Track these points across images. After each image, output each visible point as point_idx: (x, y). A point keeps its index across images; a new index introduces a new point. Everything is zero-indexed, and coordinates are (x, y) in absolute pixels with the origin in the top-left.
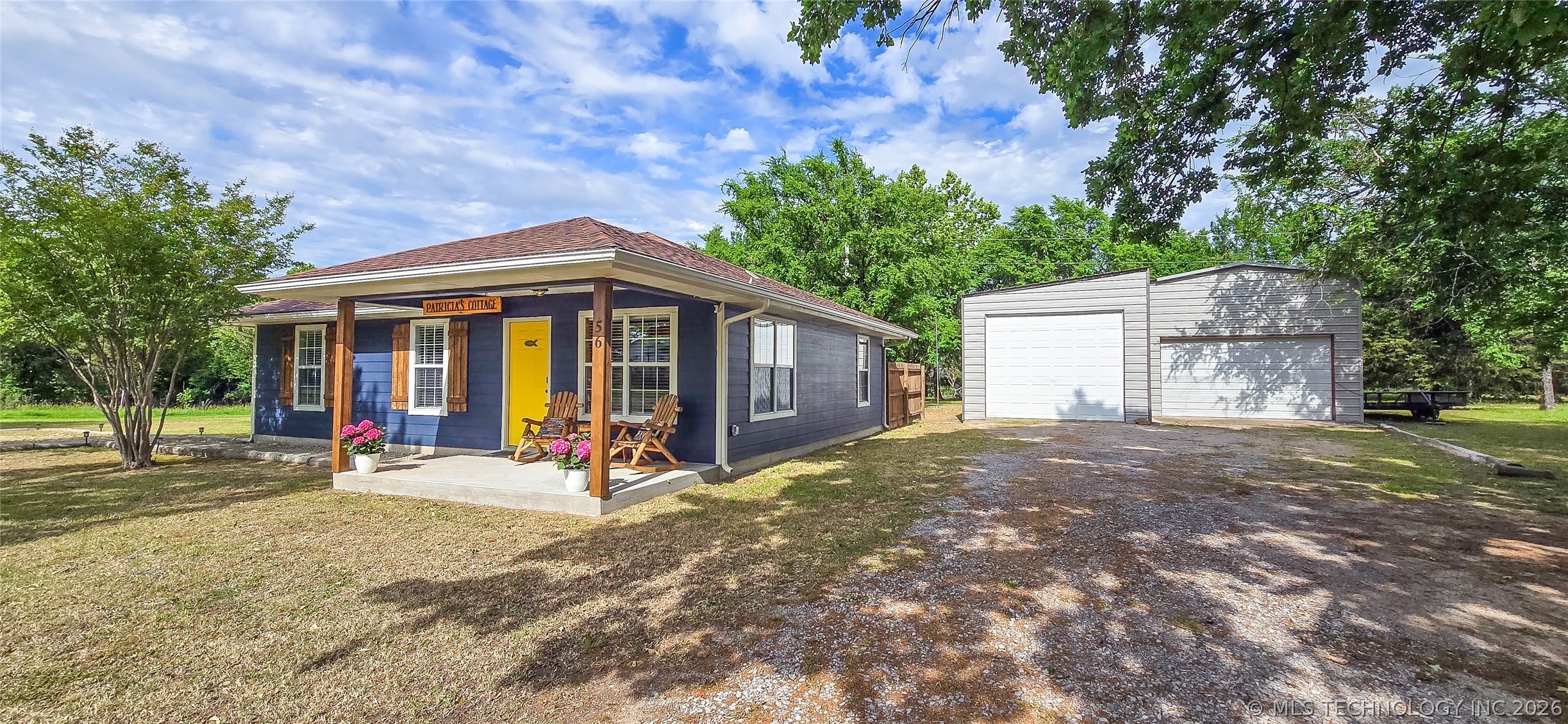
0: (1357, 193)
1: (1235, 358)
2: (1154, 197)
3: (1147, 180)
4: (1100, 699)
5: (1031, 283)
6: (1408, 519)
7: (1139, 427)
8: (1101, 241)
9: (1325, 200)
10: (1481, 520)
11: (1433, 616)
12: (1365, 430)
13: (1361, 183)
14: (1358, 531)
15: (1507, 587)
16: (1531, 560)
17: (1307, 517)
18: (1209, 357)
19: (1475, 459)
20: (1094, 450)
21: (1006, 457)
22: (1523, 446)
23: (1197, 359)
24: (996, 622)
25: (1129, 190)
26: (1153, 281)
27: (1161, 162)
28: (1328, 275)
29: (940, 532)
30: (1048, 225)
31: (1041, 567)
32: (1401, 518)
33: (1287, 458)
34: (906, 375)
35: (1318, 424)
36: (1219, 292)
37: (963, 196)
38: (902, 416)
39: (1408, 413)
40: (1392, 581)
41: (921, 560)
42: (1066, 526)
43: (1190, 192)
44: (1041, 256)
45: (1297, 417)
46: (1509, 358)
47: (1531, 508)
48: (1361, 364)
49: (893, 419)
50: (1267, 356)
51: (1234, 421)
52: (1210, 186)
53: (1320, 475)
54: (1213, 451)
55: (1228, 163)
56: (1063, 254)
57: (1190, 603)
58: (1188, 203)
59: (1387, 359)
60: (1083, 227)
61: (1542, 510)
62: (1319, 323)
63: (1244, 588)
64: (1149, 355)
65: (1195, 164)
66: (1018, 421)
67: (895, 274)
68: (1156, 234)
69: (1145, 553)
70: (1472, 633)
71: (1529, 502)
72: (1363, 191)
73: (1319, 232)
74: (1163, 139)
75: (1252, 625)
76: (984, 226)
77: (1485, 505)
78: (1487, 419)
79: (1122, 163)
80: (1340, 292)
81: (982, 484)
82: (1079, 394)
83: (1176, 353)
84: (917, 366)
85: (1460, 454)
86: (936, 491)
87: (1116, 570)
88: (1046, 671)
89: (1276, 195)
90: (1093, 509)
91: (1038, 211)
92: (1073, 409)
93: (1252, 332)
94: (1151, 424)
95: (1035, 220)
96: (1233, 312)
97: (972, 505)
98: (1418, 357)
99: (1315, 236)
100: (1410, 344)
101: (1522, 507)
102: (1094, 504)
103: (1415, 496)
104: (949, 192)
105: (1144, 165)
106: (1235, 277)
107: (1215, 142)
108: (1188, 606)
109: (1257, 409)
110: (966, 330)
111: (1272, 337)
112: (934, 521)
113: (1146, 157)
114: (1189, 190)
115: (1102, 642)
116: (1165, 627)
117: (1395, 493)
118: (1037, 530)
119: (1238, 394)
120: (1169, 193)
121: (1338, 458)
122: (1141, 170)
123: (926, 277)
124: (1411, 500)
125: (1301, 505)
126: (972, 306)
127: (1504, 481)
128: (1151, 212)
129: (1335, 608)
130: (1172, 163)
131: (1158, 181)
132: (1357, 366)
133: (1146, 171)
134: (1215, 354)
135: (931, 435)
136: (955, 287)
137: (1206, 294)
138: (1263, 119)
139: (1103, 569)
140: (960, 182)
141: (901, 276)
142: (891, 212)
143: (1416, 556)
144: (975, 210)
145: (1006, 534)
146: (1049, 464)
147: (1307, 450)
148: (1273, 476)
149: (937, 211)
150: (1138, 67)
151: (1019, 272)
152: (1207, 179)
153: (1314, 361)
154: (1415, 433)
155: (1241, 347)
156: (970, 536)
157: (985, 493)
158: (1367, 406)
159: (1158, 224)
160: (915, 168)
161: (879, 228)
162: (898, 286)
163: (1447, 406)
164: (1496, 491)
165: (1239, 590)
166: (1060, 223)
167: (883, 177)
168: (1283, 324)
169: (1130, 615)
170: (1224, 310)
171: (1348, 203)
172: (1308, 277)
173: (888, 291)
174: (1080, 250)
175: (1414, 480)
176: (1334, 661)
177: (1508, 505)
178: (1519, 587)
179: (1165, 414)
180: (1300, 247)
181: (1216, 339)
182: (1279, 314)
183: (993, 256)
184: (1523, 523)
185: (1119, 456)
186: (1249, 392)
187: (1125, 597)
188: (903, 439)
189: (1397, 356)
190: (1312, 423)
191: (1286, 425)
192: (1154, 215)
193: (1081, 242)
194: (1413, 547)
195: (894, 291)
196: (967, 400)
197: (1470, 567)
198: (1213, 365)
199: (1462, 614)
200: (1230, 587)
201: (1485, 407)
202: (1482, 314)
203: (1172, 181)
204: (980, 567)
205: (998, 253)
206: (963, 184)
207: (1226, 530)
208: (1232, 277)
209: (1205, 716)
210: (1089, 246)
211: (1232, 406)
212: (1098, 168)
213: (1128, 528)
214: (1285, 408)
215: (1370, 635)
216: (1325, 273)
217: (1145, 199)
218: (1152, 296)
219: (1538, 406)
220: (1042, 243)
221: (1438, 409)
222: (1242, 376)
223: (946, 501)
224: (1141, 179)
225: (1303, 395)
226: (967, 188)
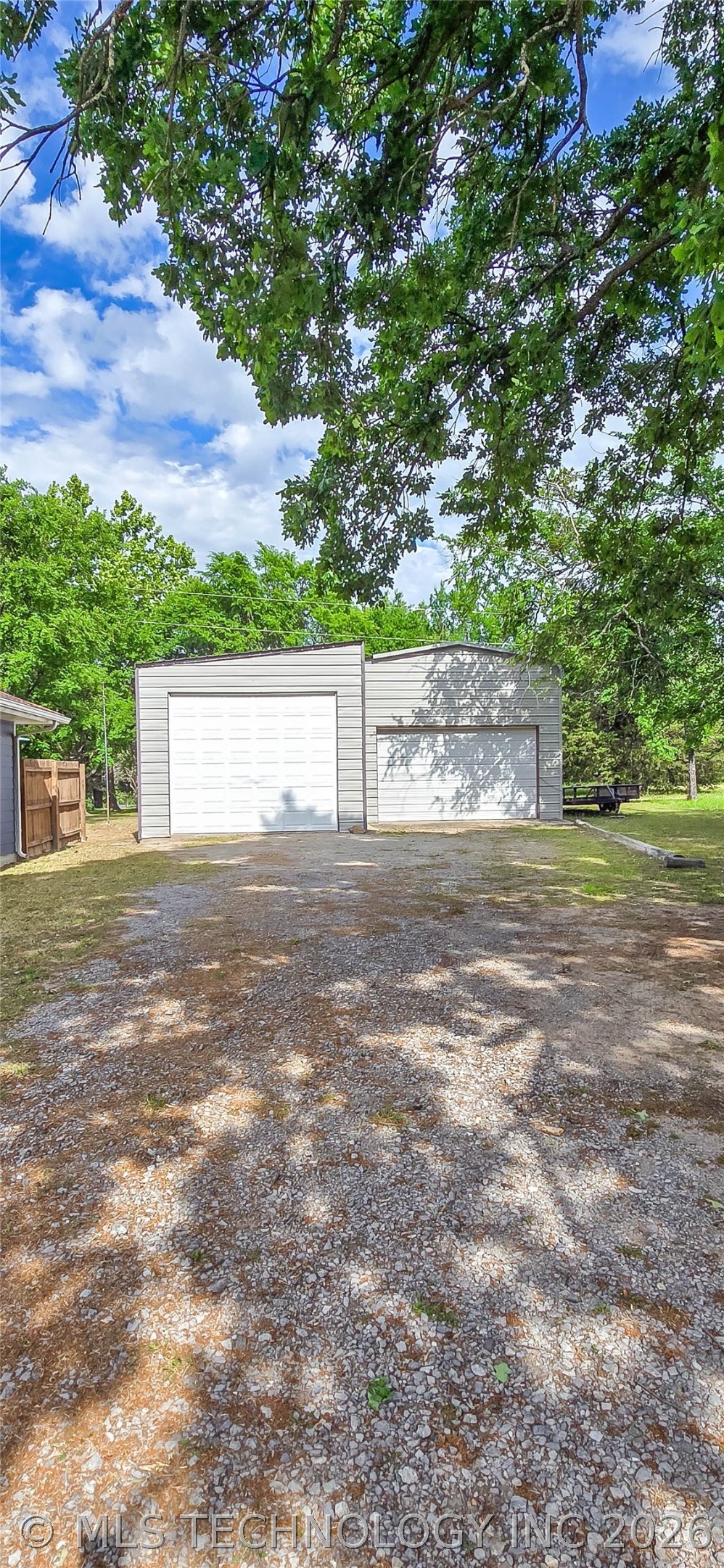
0: (560, 572)
1: (451, 751)
2: (366, 542)
3: (357, 517)
4: (263, 1294)
5: (230, 653)
6: (605, 925)
7: (354, 837)
8: (313, 606)
9: (533, 577)
10: (658, 917)
11: (635, 1043)
12: (563, 828)
13: (564, 563)
14: (564, 946)
15: (687, 993)
16: (701, 958)
17: (519, 935)
18: (426, 751)
19: (650, 852)
20: (301, 870)
21: (189, 889)
22: (680, 836)
23: (414, 754)
24: (123, 1180)
25: (335, 527)
26: (368, 659)
27: (372, 493)
28: (535, 661)
29: (66, 1024)
30: (253, 580)
31: (209, 1059)
32: (599, 925)
33: (498, 864)
34: (54, 778)
35: (525, 823)
36: (435, 675)
37: (145, 530)
38: (49, 838)
39: (596, 807)
40: (597, 1004)
41: (23, 1081)
42: (252, 986)
43: (404, 539)
44: (244, 620)
45: (507, 816)
46: (667, 751)
47: (694, 900)
48: (561, 758)
49: (34, 843)
50: (480, 750)
51: (450, 824)
52: (426, 533)
53: (529, 882)
54: (427, 861)
55: (444, 505)
56: (270, 619)
57: (396, 1082)
58: (402, 552)
59: (579, 753)
60: (294, 587)
61: (702, 902)
62: (526, 713)
63: (457, 1045)
64: (364, 749)
65: (410, 503)
66: (211, 836)
67: (41, 629)
68: (366, 588)
69: (347, 1012)
70: (666, 1058)
71: (691, 893)
72: (565, 570)
73: (527, 612)
74: (375, 464)
75: (466, 1099)
76: (174, 575)
77: (661, 901)
78: (653, 810)
79: (327, 489)
80: (544, 679)
81: (149, 933)
82: (287, 798)
83: (393, 746)
84: (73, 765)
85: (639, 848)
86: (77, 953)
87: (309, 1047)
88: (186, 1264)
89: (490, 567)
90: (290, 954)
91: (240, 560)
92: (281, 818)
93: (467, 722)
94: (367, 832)
95: (236, 572)
96: (449, 699)
97: (127, 971)
98: (604, 750)
99: (524, 616)
100: (597, 737)
101: (687, 900)
102: (292, 947)
103: (608, 898)
104: (125, 522)
105: (354, 496)
106: (451, 658)
107: (431, 478)
108: (393, 1087)
109: (472, 810)
110: (142, 714)
111: (485, 728)
112: (61, 1004)
113: (355, 488)
114: (403, 535)
115: (278, 1179)
116: (364, 1128)
117: (592, 896)
118: (213, 1000)
119: (453, 793)
120: (382, 537)
121: (545, 860)
122: (350, 504)
123: (86, 638)
124: (605, 902)
125: (512, 920)
126: (150, 681)
127: (673, 872)
128: (362, 560)
129: (548, 1053)
130: (386, 498)
131: (369, 520)
132: (558, 760)
133: (356, 505)
134: (432, 747)
135: (88, 865)
136: (134, 655)
137: (423, 677)
138: (479, 457)
139: (293, 1048)
140: (140, 510)
141: (49, 634)
142: (33, 537)
143: (614, 969)
144: (162, 552)
145: (168, 1011)
146: (243, 895)
147: (516, 854)
148: (486, 887)
149: (104, 543)
150: (345, 358)
151: (217, 640)
152: (423, 523)
153: (522, 755)
154: (603, 827)
155: (456, 739)
156: (113, 1023)
157: (148, 948)
158: (565, 802)
159: (370, 576)
160: (74, 479)
161: (14, 559)
162: (46, 647)
163: (626, 799)
164: (669, 885)
165: (450, 1049)
166: (267, 579)
167: (21, 484)
168: (495, 713)
169: (321, 1119)
170: (440, 696)
171: (552, 582)
172: (517, 662)
173: (31, 655)
174: (291, 617)
175: (606, 880)
176: (550, 1133)
177: (678, 899)
178: (695, 992)
179: (383, 818)
180: (510, 629)
181: (432, 729)
182: (491, 702)
183: (184, 615)
184: (690, 917)
185: (328, 876)
186: (463, 790)
187: (317, 1088)
188: (45, 874)
189: (587, 750)
190: (519, 822)
191: (496, 826)
192: (366, 564)
193: (292, 606)
194: (611, 958)
195: (40, 656)
196: (144, 811)
197: (659, 975)
198: (430, 761)
199: (658, 1034)
200: (442, 1045)
201: (650, 798)
202: (654, 707)
203: (386, 522)
204: (117, 1078)
205: (192, 613)
206: (144, 513)
207: (440, 964)
208: (448, 658)
209: (406, 1277)
210: (300, 611)
211: (448, 807)
212: (298, 491)
213: (329, 978)
214: (495, 806)
215: (582, 1084)
216: (532, 658)
217: (356, 541)
218: (367, 677)
219: (685, 796)
220: (247, 603)
221: (619, 803)
222: (457, 773)
223: (87, 968)
224: (351, 515)
225: (512, 793)
226: (150, 520)
